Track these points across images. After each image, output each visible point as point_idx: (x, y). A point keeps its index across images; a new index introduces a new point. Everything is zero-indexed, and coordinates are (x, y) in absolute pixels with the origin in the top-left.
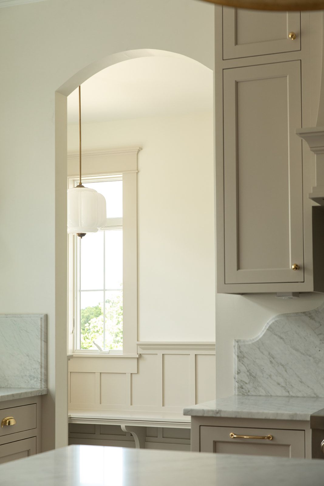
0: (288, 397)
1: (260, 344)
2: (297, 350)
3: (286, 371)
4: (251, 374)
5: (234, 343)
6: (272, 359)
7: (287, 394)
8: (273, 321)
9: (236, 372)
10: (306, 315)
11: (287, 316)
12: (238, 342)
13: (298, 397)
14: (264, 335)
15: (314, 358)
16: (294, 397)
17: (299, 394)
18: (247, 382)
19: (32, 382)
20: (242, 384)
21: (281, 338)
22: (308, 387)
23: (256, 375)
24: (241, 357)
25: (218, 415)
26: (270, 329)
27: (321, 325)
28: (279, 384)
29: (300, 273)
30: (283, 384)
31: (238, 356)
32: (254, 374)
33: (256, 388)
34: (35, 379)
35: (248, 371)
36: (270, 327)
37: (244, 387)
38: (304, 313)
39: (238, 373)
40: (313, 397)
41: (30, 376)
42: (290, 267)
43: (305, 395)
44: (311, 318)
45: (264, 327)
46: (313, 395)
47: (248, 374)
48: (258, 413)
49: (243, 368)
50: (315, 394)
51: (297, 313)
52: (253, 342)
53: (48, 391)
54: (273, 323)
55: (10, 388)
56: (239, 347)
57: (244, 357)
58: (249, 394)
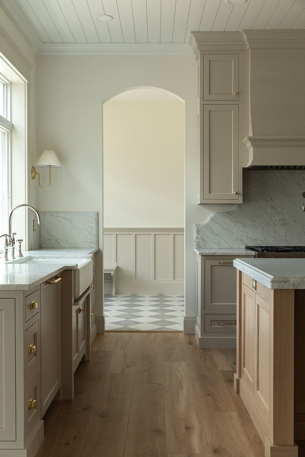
0: (219, 248)
1: (207, 226)
2: (224, 228)
3: (219, 237)
4: (203, 239)
5: (194, 225)
6: (212, 232)
7: (219, 247)
8: (213, 216)
9: (196, 238)
10: (228, 213)
11: (219, 213)
12: (196, 225)
13: (224, 248)
14: (209, 222)
15: (231, 232)
16: (222, 248)
17: (224, 247)
18: (201, 242)
19: (91, 244)
20: (199, 243)
21: (217, 223)
22: (228, 244)
23: (205, 239)
24: (198, 232)
25: (215, 254)
26: (212, 219)
27: (234, 218)
28: (215, 243)
29: (237, 195)
30: (217, 243)
31: (197, 231)
32: (204, 239)
33: (205, 245)
34: (93, 244)
35: (201, 238)
36: (212, 218)
37: (199, 245)
38: (227, 212)
39: (197, 239)
40: (230, 248)
41: (90, 242)
42: (233, 193)
43: (227, 247)
44: (230, 214)
45: (208, 218)
46: (230, 247)
47: (201, 239)
48: (232, 253)
49: (199, 237)
50: (231, 247)
51: (224, 212)
52: (204, 225)
53: (99, 249)
54: (213, 217)
55: (79, 248)
56: (197, 227)
57: (200, 231)
58: (202, 248)
